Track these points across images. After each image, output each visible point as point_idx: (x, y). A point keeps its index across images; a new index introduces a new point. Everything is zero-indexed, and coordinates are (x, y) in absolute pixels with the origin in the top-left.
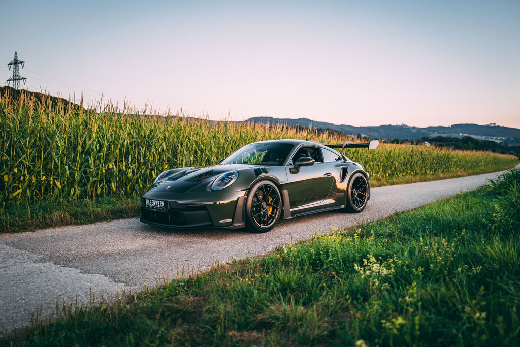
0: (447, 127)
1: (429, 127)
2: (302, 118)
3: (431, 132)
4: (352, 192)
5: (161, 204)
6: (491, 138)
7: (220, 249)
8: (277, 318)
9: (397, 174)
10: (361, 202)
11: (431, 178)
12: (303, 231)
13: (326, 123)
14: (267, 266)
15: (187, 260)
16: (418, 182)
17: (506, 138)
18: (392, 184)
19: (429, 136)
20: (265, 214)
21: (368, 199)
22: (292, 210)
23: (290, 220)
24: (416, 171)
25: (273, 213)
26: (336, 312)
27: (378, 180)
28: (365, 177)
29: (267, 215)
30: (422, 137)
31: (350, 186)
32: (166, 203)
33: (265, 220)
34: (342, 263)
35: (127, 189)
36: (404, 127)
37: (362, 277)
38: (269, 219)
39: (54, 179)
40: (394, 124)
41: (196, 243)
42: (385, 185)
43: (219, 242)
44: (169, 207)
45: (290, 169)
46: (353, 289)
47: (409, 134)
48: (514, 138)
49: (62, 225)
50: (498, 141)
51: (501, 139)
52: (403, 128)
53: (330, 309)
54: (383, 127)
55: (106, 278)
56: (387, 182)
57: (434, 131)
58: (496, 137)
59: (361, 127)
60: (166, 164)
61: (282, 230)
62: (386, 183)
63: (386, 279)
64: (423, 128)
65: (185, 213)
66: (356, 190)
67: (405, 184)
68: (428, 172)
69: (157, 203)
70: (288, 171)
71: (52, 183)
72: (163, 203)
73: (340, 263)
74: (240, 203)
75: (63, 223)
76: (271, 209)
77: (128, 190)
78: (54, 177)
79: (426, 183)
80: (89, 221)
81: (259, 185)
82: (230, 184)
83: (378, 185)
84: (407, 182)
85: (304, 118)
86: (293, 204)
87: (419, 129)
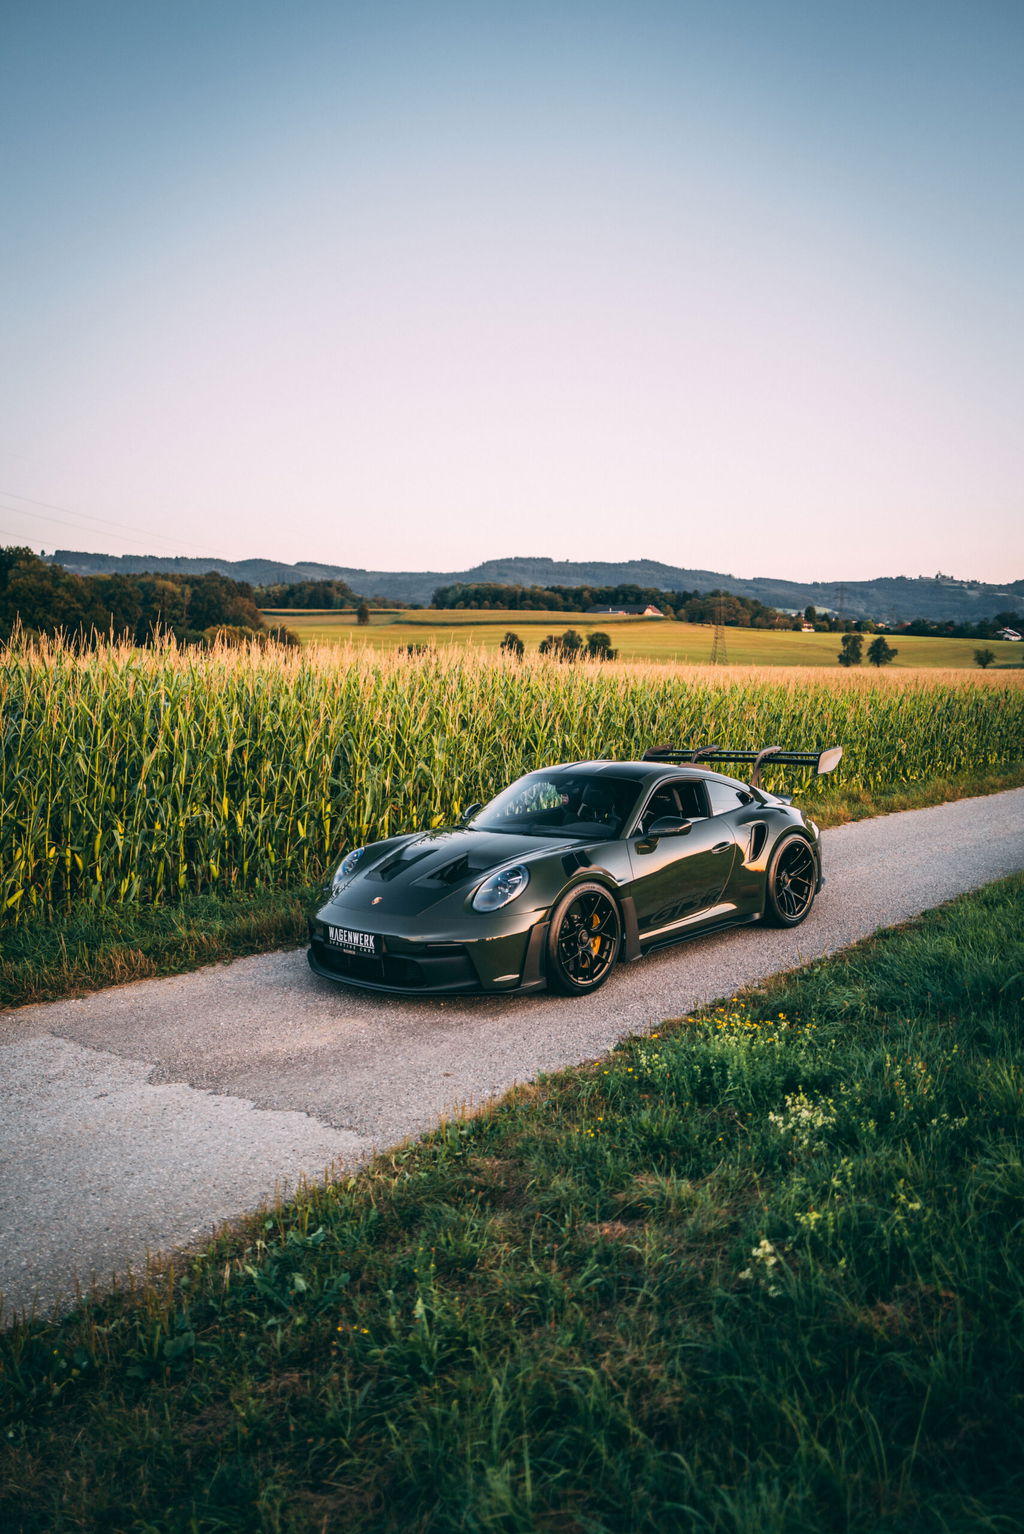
1: (1017, 582)
2: (638, 558)
4: (778, 881)
5: (366, 941)
7: (504, 1044)
8: (651, 1202)
9: (904, 773)
10: (798, 901)
11: (999, 782)
12: (670, 990)
13: (712, 573)
14: (613, 1094)
15: (447, 1075)
16: (961, 797)
18: (890, 809)
19: (1016, 610)
20: (587, 953)
21: (817, 890)
22: (642, 937)
23: (638, 960)
24: (959, 760)
25: (601, 951)
26: (740, 1192)
27: (853, 799)
28: (809, 841)
29: (591, 956)
30: (996, 612)
31: (773, 868)
32: (378, 939)
33: (585, 966)
34: (750, 1096)
35: (242, 868)
36: (945, 583)
37: (782, 1131)
38: (593, 965)
39: (73, 852)
40: (913, 574)
41: (448, 1027)
42: (871, 816)
43: (495, 1023)
44: (384, 948)
45: (637, 844)
46: (767, 1151)
47: (958, 604)
49: (134, 979)
52: (939, 588)
53: (731, 1186)
54: (881, 583)
55: (313, 1120)
56: (877, 803)
59: (816, 585)
60: (328, 802)
61: (622, 986)
62: (872, 808)
63: (820, 1134)
64: (1000, 586)
65: (420, 961)
66: (788, 872)
67: (925, 806)
68: (992, 761)
69: (356, 938)
70: (633, 851)
71: (68, 862)
72: (372, 938)
73: (747, 1093)
74: (534, 937)
75: (136, 974)
76: (598, 941)
77: (245, 871)
78: (74, 848)
79: (982, 799)
80: (185, 965)
81: (573, 895)
82: (513, 896)
83: (850, 815)
84: (930, 802)
85: (644, 562)
86: (645, 924)
87: (989, 589)
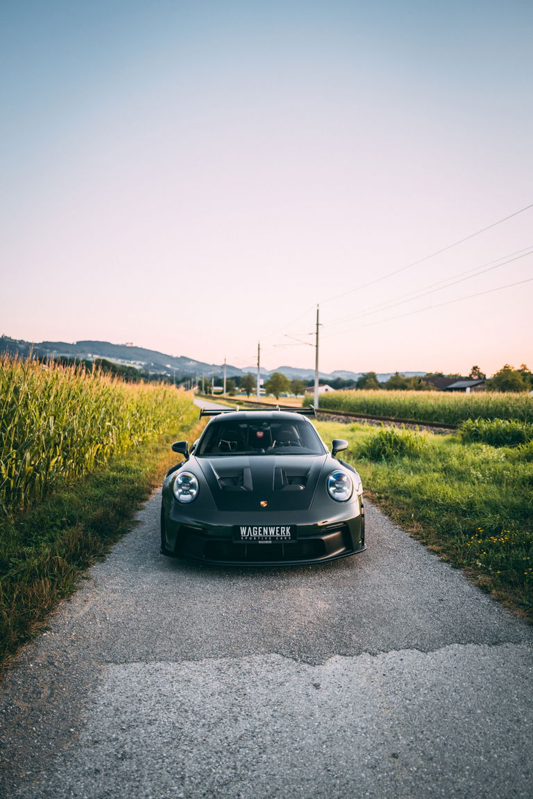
0: (70, 344)
1: (44, 342)
3: (48, 350)
5: (283, 531)
6: (128, 363)
17: (146, 363)
32: (293, 529)
36: (7, 340)
48: (155, 364)
50: (138, 367)
51: (140, 365)
57: (52, 350)
58: (134, 362)
64: (35, 344)
69: (272, 531)
72: (288, 529)
